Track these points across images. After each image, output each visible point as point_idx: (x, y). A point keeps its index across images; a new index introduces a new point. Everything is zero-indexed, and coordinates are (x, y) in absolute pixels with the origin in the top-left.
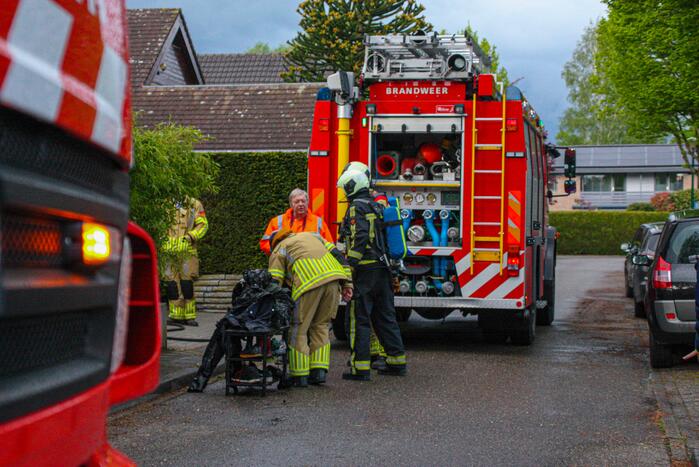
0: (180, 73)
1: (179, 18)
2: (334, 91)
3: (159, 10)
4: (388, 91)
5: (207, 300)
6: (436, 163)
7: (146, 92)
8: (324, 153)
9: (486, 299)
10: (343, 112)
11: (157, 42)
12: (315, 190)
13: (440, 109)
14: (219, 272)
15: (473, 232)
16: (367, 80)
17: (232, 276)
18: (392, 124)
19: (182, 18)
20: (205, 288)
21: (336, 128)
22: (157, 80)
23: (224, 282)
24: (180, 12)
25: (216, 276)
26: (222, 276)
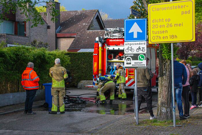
0: (99, 26)
1: (98, 12)
2: (98, 41)
3: (92, 10)
4: (110, 41)
5: (82, 86)
6: (122, 56)
7: (87, 32)
8: (96, 54)
9: (131, 86)
10: (100, 45)
11: (91, 19)
12: (95, 63)
13: (121, 45)
14: (85, 80)
15: (128, 72)
16: (105, 38)
17: (88, 81)
18: (111, 48)
19: (99, 12)
20: (82, 84)
21: (99, 49)
22: (91, 29)
23: (86, 82)
24: (98, 10)
25: (84, 81)
26: (85, 81)
